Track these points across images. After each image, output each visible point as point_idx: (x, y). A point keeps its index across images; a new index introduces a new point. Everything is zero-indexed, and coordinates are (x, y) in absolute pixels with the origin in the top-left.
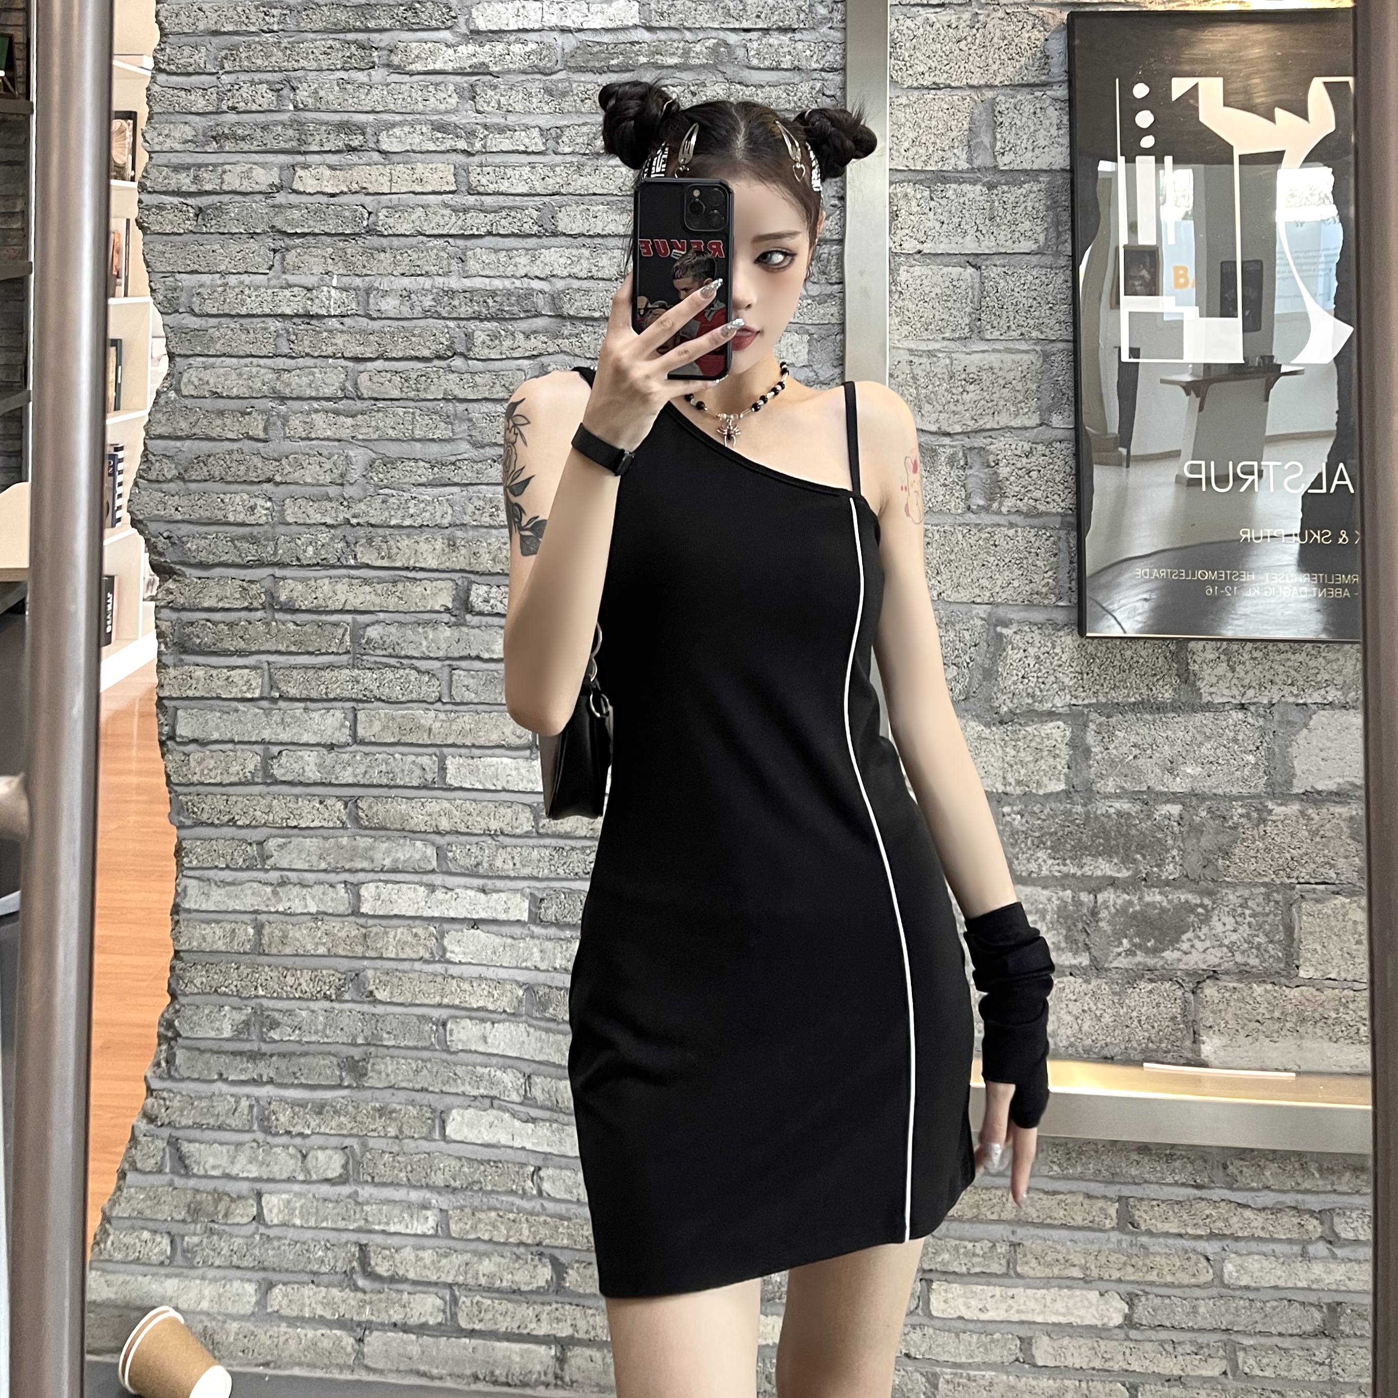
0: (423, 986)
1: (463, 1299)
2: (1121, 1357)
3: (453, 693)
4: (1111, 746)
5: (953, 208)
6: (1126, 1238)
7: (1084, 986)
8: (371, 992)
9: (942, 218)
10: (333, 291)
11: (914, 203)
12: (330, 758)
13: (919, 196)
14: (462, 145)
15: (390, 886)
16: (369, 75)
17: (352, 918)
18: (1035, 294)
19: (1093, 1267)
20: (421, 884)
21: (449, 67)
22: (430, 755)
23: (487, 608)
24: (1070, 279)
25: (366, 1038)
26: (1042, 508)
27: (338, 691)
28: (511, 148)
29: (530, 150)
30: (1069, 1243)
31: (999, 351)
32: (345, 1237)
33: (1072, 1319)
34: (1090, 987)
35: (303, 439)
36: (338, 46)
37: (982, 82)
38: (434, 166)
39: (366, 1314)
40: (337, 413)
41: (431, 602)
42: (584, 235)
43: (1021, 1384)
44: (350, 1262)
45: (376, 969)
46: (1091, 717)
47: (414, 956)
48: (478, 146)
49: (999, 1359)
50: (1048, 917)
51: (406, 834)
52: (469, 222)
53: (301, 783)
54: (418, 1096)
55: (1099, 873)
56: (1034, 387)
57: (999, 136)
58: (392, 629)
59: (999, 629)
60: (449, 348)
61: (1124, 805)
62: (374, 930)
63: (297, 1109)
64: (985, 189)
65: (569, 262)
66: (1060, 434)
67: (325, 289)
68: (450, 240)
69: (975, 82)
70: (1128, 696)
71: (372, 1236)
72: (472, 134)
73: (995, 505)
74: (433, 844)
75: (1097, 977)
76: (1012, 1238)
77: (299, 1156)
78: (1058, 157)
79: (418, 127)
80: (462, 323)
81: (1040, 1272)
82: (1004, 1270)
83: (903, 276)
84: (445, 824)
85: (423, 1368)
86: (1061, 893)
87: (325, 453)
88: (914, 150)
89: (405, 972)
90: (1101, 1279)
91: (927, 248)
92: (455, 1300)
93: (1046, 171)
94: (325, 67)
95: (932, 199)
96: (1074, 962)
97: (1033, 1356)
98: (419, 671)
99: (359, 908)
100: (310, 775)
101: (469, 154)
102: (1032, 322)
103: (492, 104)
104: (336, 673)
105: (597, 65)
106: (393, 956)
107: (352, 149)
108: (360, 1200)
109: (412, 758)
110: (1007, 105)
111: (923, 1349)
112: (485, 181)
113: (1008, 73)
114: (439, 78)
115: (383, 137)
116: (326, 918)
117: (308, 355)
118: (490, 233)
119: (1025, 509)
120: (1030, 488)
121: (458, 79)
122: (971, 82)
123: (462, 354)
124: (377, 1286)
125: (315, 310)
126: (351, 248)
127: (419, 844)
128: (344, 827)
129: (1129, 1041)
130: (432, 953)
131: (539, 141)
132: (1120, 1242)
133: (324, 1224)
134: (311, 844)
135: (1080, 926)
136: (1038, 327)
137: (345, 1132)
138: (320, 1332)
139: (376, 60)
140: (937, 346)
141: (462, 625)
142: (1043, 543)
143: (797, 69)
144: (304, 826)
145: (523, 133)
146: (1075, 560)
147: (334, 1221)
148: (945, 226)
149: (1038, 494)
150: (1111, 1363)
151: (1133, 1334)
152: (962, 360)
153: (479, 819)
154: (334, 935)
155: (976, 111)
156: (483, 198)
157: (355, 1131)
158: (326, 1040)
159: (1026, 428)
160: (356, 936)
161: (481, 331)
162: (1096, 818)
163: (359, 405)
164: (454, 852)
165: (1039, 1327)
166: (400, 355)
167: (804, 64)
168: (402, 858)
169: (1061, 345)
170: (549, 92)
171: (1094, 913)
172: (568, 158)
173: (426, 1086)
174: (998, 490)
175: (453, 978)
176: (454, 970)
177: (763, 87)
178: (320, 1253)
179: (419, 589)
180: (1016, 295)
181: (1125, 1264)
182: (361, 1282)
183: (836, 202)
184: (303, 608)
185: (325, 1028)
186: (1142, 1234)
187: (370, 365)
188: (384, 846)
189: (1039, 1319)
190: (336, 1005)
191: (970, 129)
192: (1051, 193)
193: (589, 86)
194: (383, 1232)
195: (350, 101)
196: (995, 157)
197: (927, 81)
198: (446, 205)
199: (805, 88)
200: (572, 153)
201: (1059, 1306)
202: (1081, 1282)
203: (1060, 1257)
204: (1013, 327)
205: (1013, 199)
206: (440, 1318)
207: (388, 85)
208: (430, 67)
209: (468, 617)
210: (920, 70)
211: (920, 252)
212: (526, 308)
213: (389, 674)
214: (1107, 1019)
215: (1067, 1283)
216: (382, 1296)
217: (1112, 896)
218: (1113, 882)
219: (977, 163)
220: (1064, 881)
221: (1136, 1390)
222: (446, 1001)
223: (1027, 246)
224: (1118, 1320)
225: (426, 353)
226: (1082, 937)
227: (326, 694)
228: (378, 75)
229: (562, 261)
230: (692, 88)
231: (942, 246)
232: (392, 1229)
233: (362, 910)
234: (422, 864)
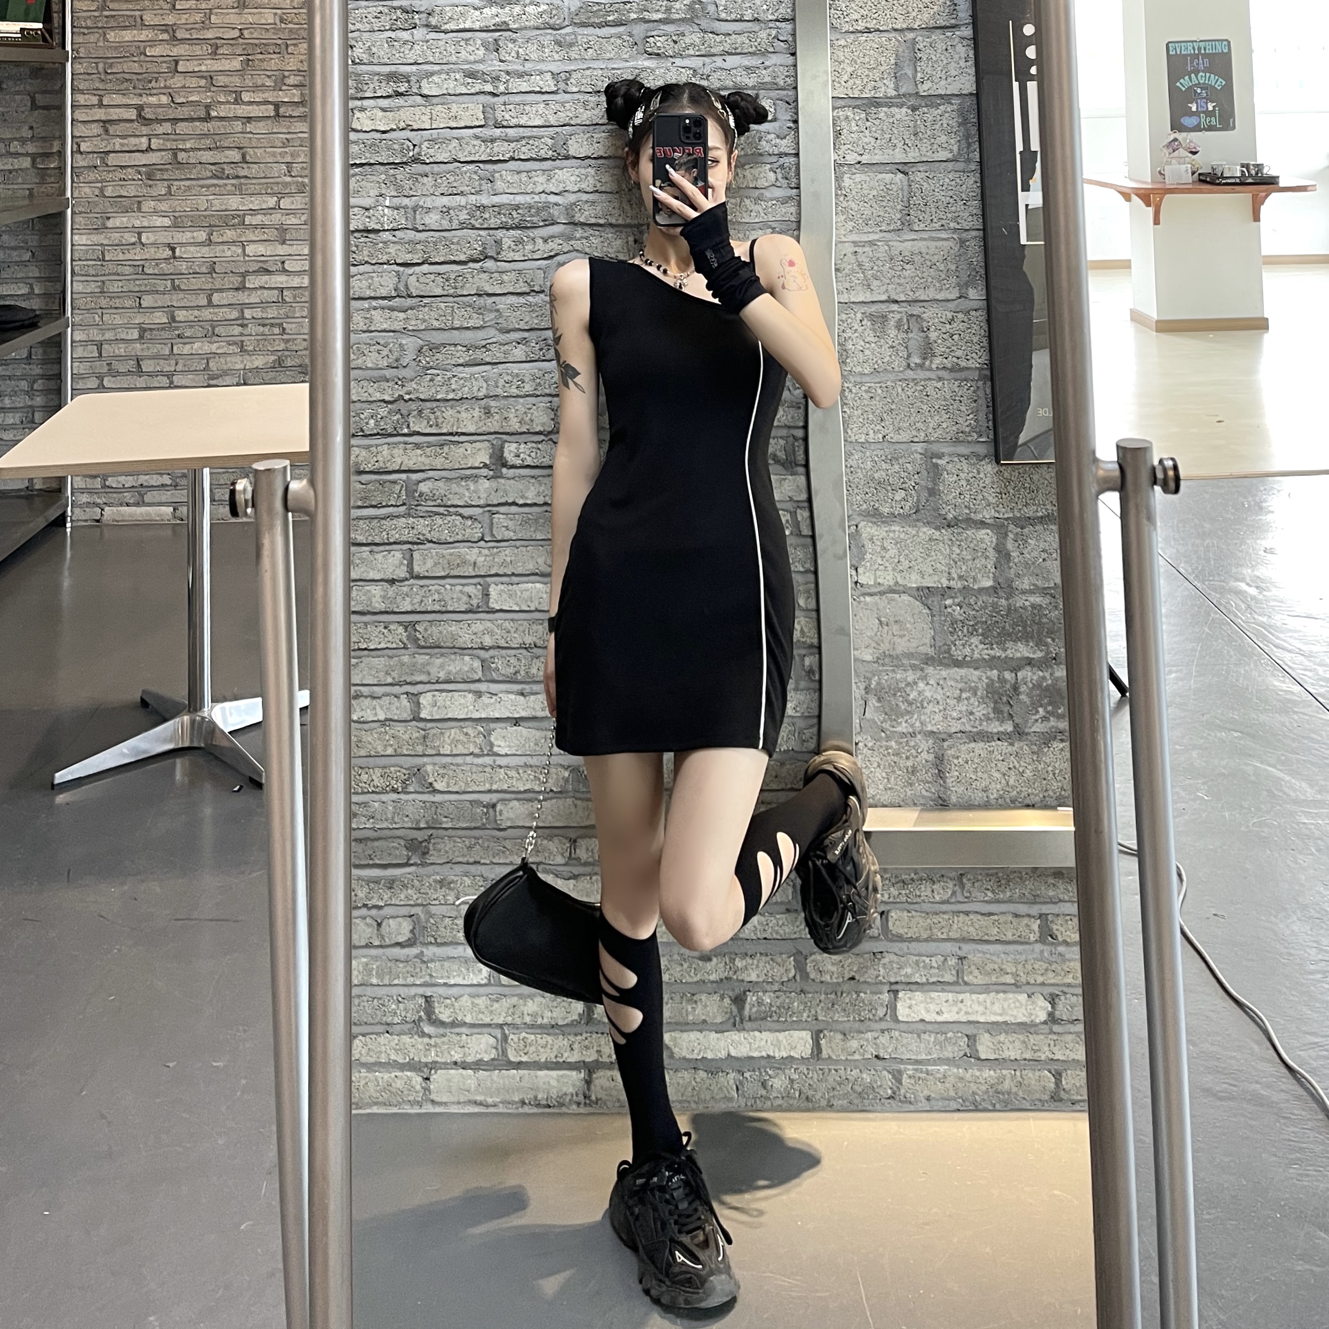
0: (474, 776)
1: (512, 1036)
2: (1046, 1049)
3: (494, 532)
4: (1025, 552)
5: (885, 127)
6: (1047, 949)
7: (1010, 748)
8: (431, 784)
9: (876, 135)
10: (386, 210)
11: (853, 124)
12: (392, 591)
13: (857, 118)
14: (489, 88)
15: (444, 694)
16: (412, 34)
17: (414, 723)
18: (951, 193)
19: (1022, 974)
20: (470, 691)
21: (477, 26)
22: (475, 585)
23: (518, 462)
24: (979, 180)
25: (427, 822)
26: (963, 364)
27: (397, 536)
28: (528, 89)
29: (543, 90)
30: (1003, 955)
31: (925, 239)
32: (413, 991)
33: (1007, 1018)
34: (1014, 748)
35: (364, 332)
36: (387, 11)
37: (904, 26)
38: (466, 106)
39: (432, 1056)
40: (392, 309)
41: (471, 459)
42: (589, 157)
43: (968, 1076)
44: (418, 1012)
45: (435, 764)
46: (1010, 529)
47: (466, 752)
48: (502, 88)
49: (951, 1055)
50: (979, 694)
51: (456, 650)
52: (496, 150)
53: (369, 613)
54: (473, 869)
55: (1019, 655)
56: (953, 267)
57: (919, 69)
58: (440, 484)
59: (934, 460)
60: (482, 252)
61: (1036, 599)
62: (432, 732)
63: (372, 885)
64: (909, 111)
65: (579, 179)
66: (976, 305)
67: (380, 208)
68: (481, 165)
69: (898, 26)
70: (1037, 511)
71: (435, 989)
72: (497, 78)
73: (927, 363)
74: (478, 657)
75: (1020, 740)
76: (960, 953)
77: (375, 924)
78: (968, 84)
79: (452, 75)
80: (491, 232)
81: (980, 979)
82: (955, 979)
83: (847, 182)
84: (488, 641)
85: (479, 1098)
86: (989, 673)
87: (382, 342)
88: (851, 82)
89: (458, 765)
90: (1028, 983)
91: (865, 159)
92: (505, 1038)
93: (957, 95)
94: (376, 29)
95: (868, 120)
96: (1001, 729)
97: (977, 1051)
98: (463, 517)
99: (419, 713)
100: (377, 605)
101: (495, 95)
102: (950, 216)
103: (513, 54)
104: (395, 522)
105: (597, 21)
106: (448, 752)
107: (399, 94)
108: (425, 959)
109: (459, 588)
110: (925, 44)
111: (890, 1050)
112: (507, 117)
113: (925, 18)
114: (469, 35)
115: (424, 83)
116: (391, 723)
117: (367, 262)
118: (512, 159)
119: (949, 366)
120: (953, 348)
121: (484, 35)
122: (895, 27)
123: (492, 257)
124: (441, 1031)
125: (373, 225)
126: (400, 173)
127: (467, 658)
128: (405, 648)
129: (1046, 790)
130: (481, 748)
131: (552, 83)
132: (1042, 952)
133: (396, 982)
134: (379, 662)
135: (1005, 699)
136: (955, 219)
137: (412, 902)
138: (393, 1075)
139: (417, 22)
140: (876, 237)
141: (499, 477)
142: (965, 391)
143: (756, 20)
144: (372, 647)
145: (538, 77)
146: (991, 404)
147: (405, 978)
148: (878, 141)
149: (959, 353)
150: (1039, 1054)
151: (1056, 1028)
152: (898, 246)
153: (516, 635)
154: (400, 737)
155: (900, 50)
156: (508, 130)
157: (419, 901)
158: (394, 826)
159: (948, 301)
160: (417, 738)
161: (507, 238)
162: (1015, 610)
163: (409, 302)
164: (497, 663)
165: (981, 1025)
166: (442, 259)
167: (762, 16)
168: (454, 671)
169: (974, 233)
170: (559, 43)
171: (1015, 688)
172: (576, 96)
173: (478, 859)
174: (929, 351)
175: (501, 767)
176: (501, 761)
177: (730, 35)
178: (393, 1006)
179: (462, 450)
180: (937, 194)
181: (1046, 970)
182: (428, 1029)
183: (791, 125)
184: (367, 470)
185: (393, 818)
186: (1060, 944)
187: (417, 269)
188: (438, 661)
189: (982, 1020)
190: (402, 796)
191: (896, 64)
192: (961, 112)
193: (590, 38)
194: (445, 984)
195: (397, 55)
196: (916, 85)
197: (861, 26)
198: (477, 137)
199: (763, 35)
200: (579, 92)
201: (997, 1008)
202: (1013, 987)
203: (996, 967)
204: (935, 220)
205: (931, 118)
206: (493, 1054)
207: (427, 41)
208: (461, 26)
209: (504, 470)
210: (855, 17)
211: (859, 162)
212: (544, 218)
213: (439, 521)
214: (1028, 773)
215: (1003, 988)
216: (445, 1039)
217: (1030, 674)
218: (1030, 662)
219: (902, 91)
220: (992, 664)
221: (1060, 1075)
222: (495, 787)
223: (944, 155)
224: (1042, 1016)
225: (463, 258)
226: (1006, 709)
227: (388, 539)
228: (419, 33)
229: (573, 178)
230: (674, 38)
231: (877, 157)
232: (452, 982)
233: (422, 716)
234: (470, 675)
